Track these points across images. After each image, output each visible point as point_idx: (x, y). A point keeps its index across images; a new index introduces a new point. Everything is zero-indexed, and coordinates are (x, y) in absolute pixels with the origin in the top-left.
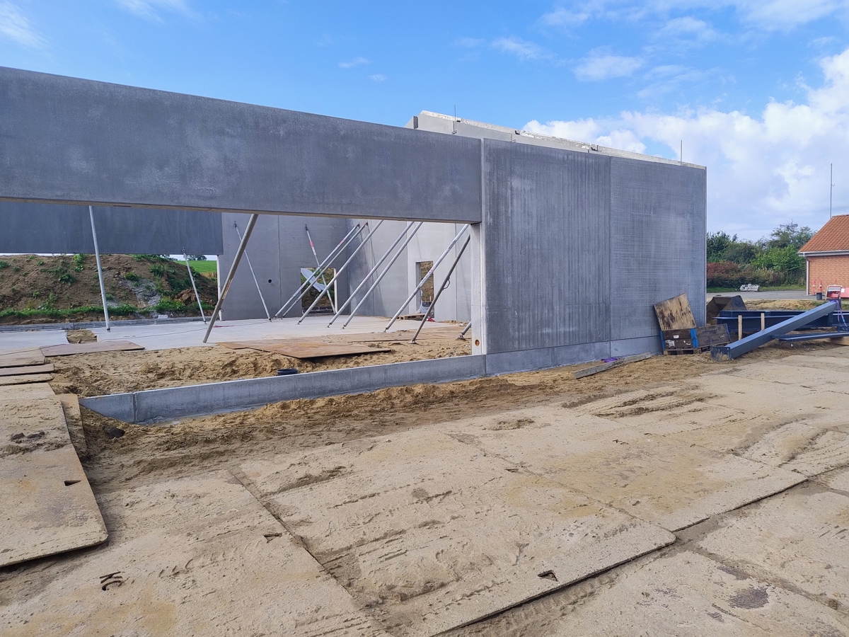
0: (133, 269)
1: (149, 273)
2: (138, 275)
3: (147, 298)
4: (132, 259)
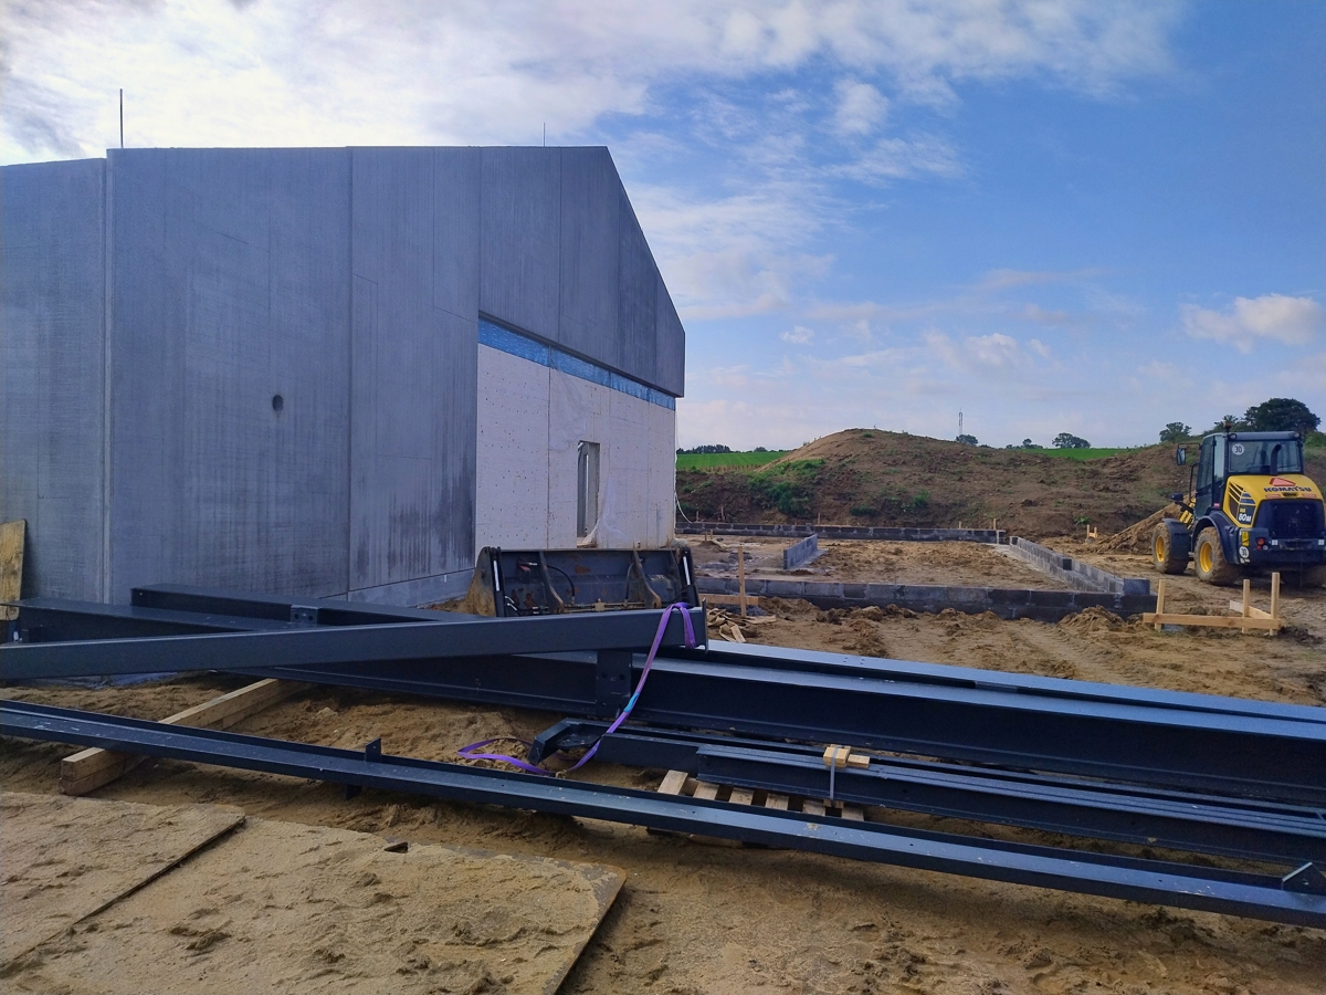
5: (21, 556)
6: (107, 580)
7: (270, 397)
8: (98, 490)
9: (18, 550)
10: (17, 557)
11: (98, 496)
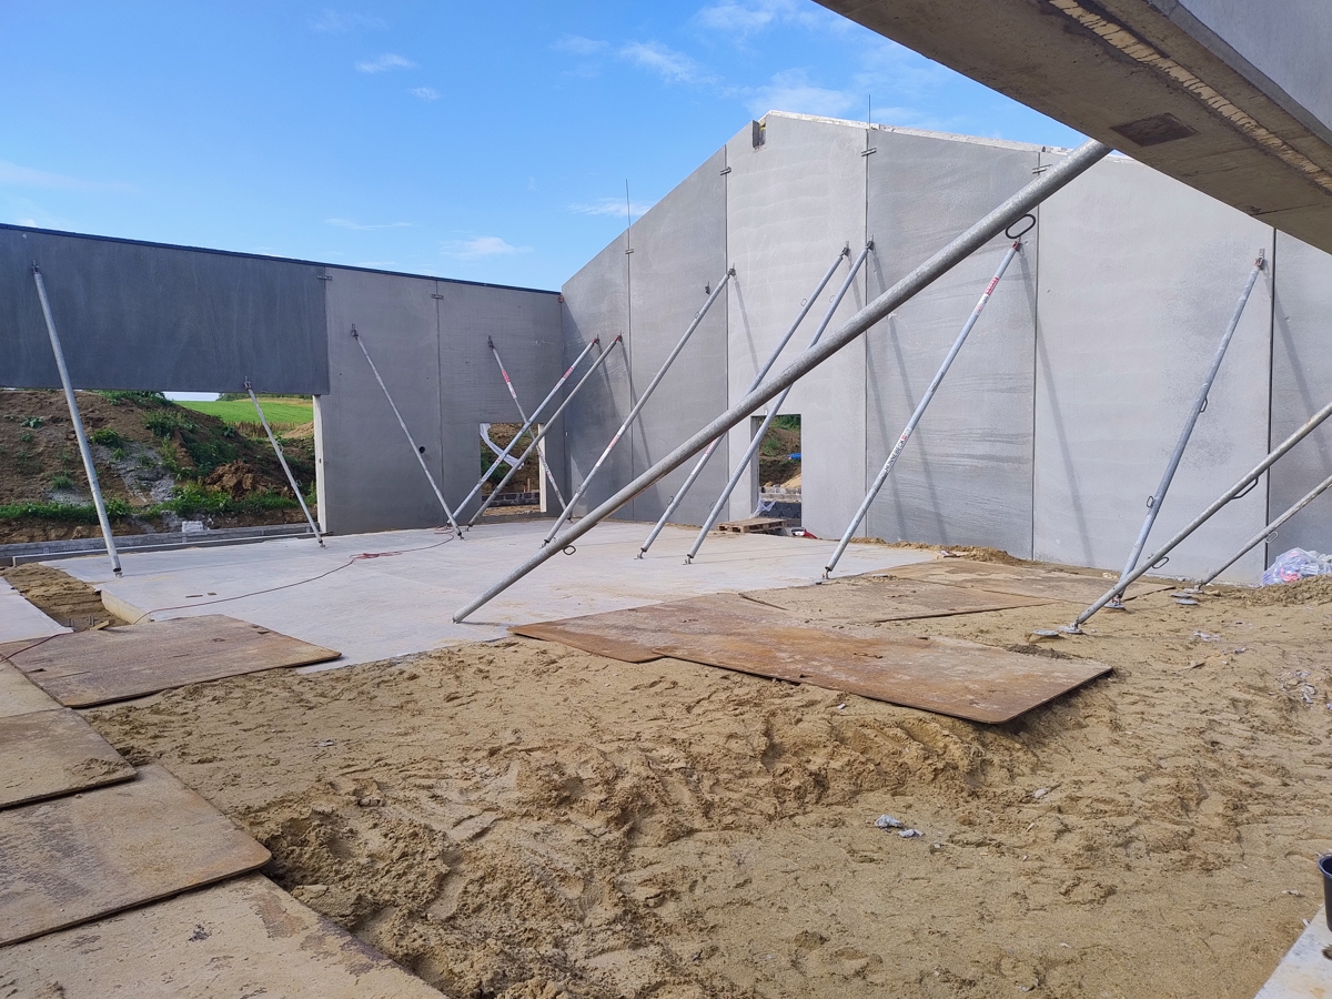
0: (107, 422)
1: (142, 431)
2: (121, 435)
3: (147, 485)
4: (104, 401)
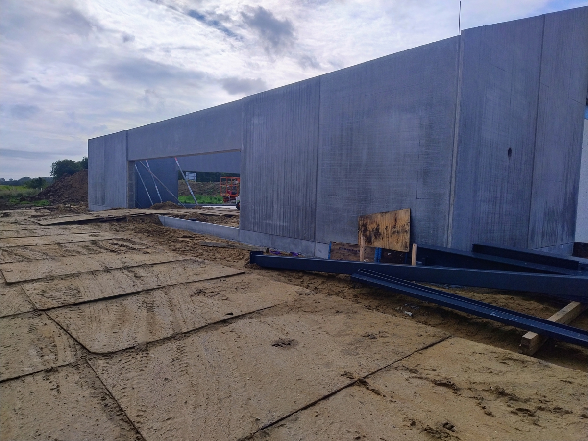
5: (409, 224)
6: (450, 238)
7: (508, 149)
8: (447, 195)
9: (408, 222)
10: (407, 224)
11: (448, 198)
